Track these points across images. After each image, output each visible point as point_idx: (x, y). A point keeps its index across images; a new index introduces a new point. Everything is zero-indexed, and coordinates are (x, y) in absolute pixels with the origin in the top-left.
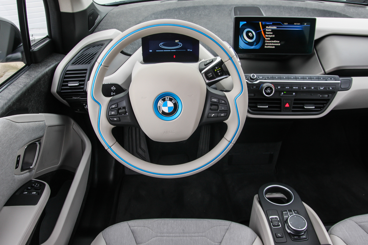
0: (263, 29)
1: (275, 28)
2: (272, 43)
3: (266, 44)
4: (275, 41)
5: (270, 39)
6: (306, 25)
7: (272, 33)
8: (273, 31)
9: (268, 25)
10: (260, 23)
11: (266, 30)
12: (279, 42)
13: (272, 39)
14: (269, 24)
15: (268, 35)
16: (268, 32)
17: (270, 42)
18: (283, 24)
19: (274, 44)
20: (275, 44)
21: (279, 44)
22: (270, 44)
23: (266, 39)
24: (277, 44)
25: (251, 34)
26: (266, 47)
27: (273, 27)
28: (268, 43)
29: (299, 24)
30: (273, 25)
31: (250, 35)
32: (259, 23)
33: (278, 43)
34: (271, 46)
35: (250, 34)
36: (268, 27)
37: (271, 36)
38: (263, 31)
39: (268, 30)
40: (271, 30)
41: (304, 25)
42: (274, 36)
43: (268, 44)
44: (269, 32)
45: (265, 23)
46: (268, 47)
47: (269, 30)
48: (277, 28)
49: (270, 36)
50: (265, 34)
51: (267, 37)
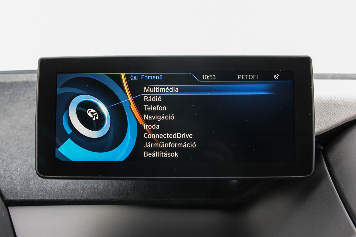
0: (132, 95)
1: (172, 90)
2: (167, 141)
3: (149, 145)
4: (176, 136)
5: (158, 127)
6: (280, 78)
7: (164, 108)
8: (167, 100)
9: (151, 83)
10: (123, 75)
11: (146, 99)
12: (191, 136)
13: (165, 127)
14: (154, 78)
15: (152, 113)
16: (150, 104)
17: (161, 136)
18: (201, 79)
19: (175, 145)
20: (180, 145)
21: (194, 145)
22: (162, 145)
23: (146, 127)
24: (185, 145)
25: (93, 111)
26: (146, 154)
27: (167, 90)
28: (152, 141)
29: (254, 77)
30: (168, 81)
31: (91, 116)
32: (120, 76)
33: (188, 141)
34: (163, 150)
35: (91, 113)
36: (152, 87)
37: (164, 118)
38: (135, 100)
39: (150, 100)
40: (160, 99)
41: (273, 79)
42: (172, 117)
43: (156, 145)
44: (154, 104)
45: (139, 76)
46: (154, 155)
47: (155, 99)
48: (180, 91)
49: (160, 118)
50: (142, 112)
51: (147, 122)
